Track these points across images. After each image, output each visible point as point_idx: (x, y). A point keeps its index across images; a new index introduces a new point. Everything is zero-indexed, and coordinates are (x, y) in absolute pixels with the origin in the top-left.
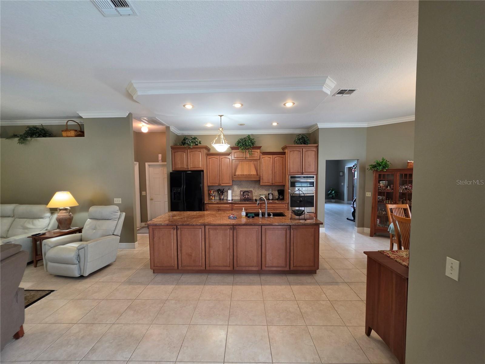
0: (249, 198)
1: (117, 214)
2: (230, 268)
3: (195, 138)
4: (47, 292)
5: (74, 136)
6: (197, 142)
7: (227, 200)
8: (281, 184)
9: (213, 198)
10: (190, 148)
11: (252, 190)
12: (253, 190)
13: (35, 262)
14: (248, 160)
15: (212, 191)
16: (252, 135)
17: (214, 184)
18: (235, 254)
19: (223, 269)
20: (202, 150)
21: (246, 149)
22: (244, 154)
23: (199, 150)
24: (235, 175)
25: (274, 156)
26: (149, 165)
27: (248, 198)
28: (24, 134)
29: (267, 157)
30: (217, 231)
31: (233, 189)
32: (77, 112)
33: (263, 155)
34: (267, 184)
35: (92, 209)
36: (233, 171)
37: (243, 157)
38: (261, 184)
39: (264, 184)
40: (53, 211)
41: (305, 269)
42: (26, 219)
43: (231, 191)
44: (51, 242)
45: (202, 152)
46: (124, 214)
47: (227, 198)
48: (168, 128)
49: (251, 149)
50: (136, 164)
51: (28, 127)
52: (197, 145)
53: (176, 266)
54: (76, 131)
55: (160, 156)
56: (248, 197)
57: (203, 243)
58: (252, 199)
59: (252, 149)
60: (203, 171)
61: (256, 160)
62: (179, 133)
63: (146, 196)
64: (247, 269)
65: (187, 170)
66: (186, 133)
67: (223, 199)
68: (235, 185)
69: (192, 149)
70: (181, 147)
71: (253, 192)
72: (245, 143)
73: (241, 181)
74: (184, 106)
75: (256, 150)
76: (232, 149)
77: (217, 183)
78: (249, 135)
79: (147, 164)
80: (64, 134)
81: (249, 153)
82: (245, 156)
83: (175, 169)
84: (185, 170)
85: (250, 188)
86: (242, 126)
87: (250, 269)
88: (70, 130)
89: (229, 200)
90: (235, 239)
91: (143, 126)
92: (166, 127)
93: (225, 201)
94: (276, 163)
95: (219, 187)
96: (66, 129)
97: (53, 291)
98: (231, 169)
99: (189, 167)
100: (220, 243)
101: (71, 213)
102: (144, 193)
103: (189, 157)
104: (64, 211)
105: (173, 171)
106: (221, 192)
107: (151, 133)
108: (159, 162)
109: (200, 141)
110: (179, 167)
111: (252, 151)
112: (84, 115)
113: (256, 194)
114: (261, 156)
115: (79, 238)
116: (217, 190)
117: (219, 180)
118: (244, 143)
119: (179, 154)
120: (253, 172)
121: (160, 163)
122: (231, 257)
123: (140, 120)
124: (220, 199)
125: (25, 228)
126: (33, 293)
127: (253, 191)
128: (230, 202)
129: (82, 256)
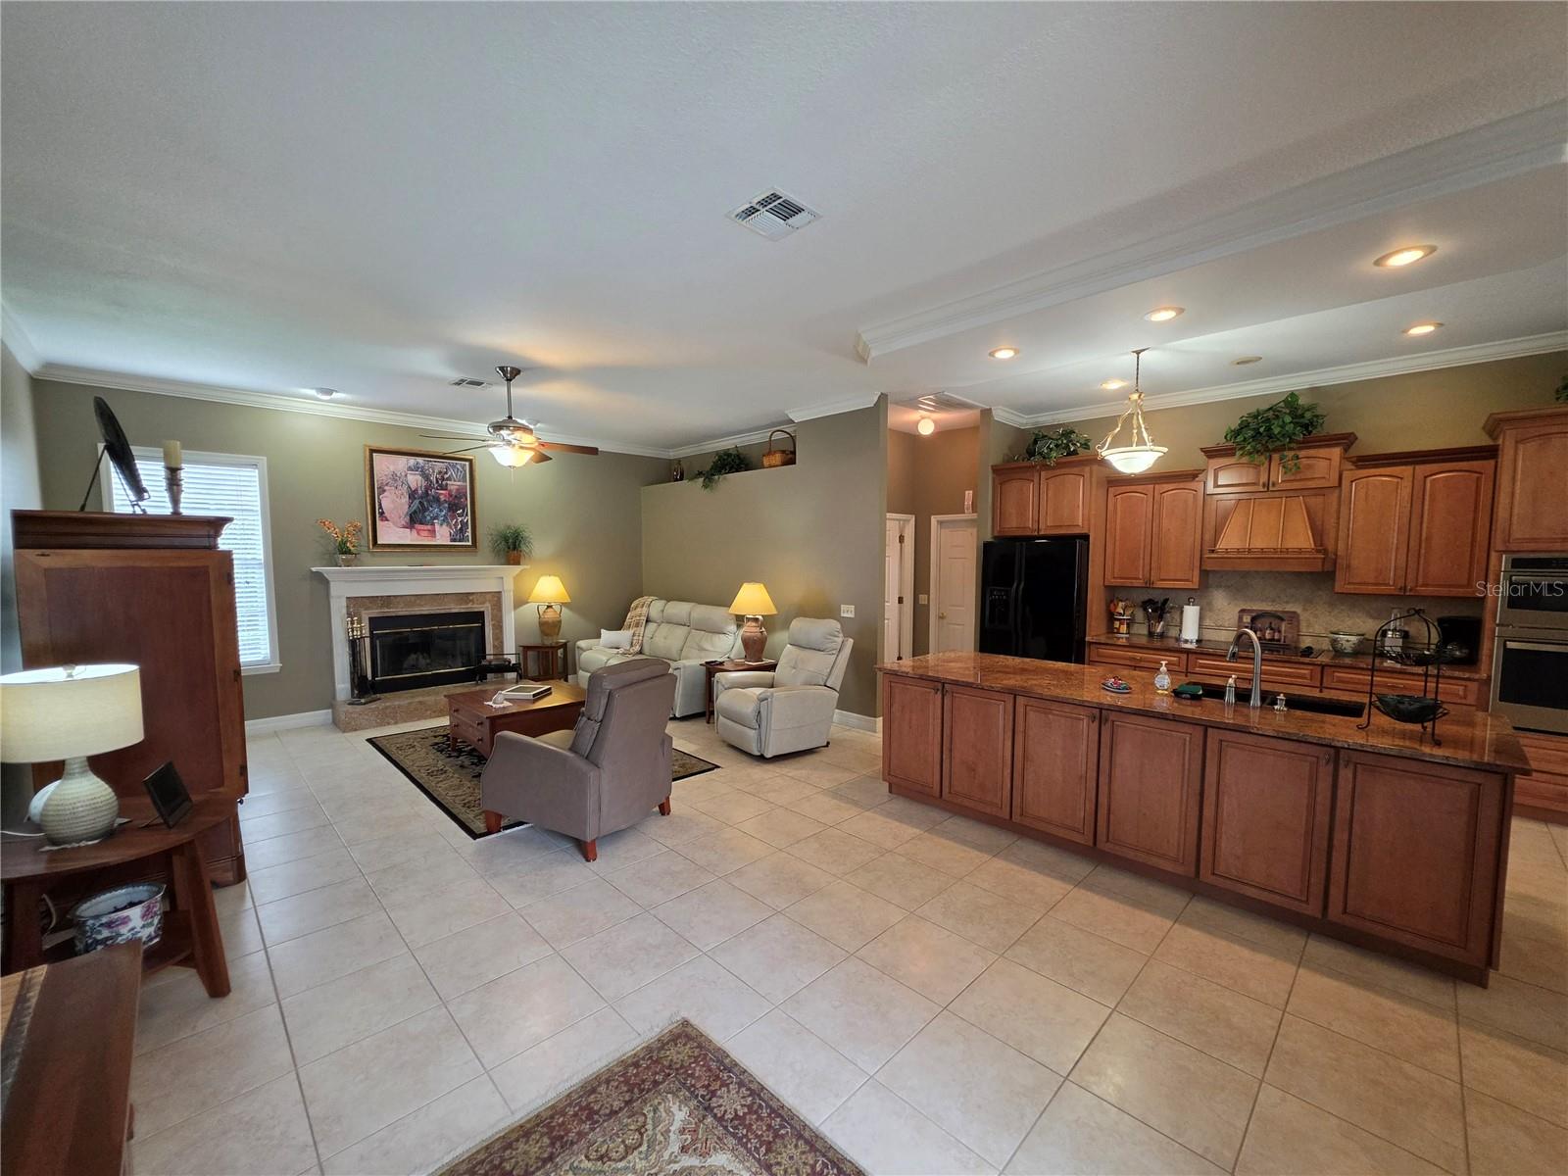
0: (1279, 640)
1: (836, 639)
2: (1085, 839)
3: (1068, 433)
4: (711, 766)
5: (780, 463)
6: (1074, 444)
7: (1178, 639)
8: (1460, 592)
9: (1124, 628)
10: (1046, 467)
11: (1299, 611)
12: (1305, 610)
13: (707, 713)
14: (1277, 494)
15: (1121, 604)
16: (1314, 391)
17: (1128, 583)
18: (1103, 800)
19: (1061, 833)
20: (1087, 469)
21: (1267, 449)
22: (1259, 472)
23: (1075, 470)
24: (1213, 551)
25: (1422, 470)
26: (940, 523)
27: (1272, 640)
28: (711, 469)
29: (1380, 479)
30: (1050, 716)
31: (1210, 604)
32: (786, 412)
33: (1359, 468)
34: (1371, 589)
35: (797, 624)
36: (1208, 537)
37: (1254, 484)
38: (1338, 588)
39: (1351, 588)
40: (740, 620)
41: (1405, 938)
42: (703, 632)
43: (1197, 608)
44: (726, 679)
45: (1087, 475)
46: (851, 641)
47: (1181, 631)
48: (986, 413)
49: (1290, 449)
50: (909, 521)
51: (717, 453)
52: (1075, 453)
53: (937, 787)
54: (783, 452)
55: (969, 494)
56: (1276, 637)
57: (1009, 744)
58: (1293, 645)
59: (1300, 449)
60: (1086, 537)
61: (1320, 491)
62: (1024, 421)
63: (928, 606)
64: (1141, 858)
65: (1036, 533)
66: (1046, 419)
67: (1162, 635)
68: (1219, 586)
69: (1053, 468)
70: (1026, 463)
71: (1301, 618)
72: (1269, 429)
73: (1245, 575)
74: (992, 354)
75: (1323, 452)
76: (1209, 457)
77: (1141, 577)
78: (1292, 394)
79: (934, 519)
80: (766, 461)
81: (1284, 467)
82: (1263, 479)
83: (1000, 532)
84: (1029, 534)
85: (1287, 602)
86: (1247, 365)
87: (1154, 861)
88: (775, 452)
89: (1186, 641)
90: (1105, 752)
91: (923, 418)
92: (981, 411)
93: (1172, 643)
94: (1432, 500)
95: (1151, 591)
96: (769, 448)
97: (718, 767)
98: (1199, 531)
99: (1042, 526)
100: (1056, 755)
101: (763, 629)
102: (923, 599)
103: (1044, 496)
104: (754, 624)
105: (995, 537)
106: (1160, 608)
107: (944, 434)
108: (964, 513)
109: (1088, 440)
110: (1013, 525)
111: (1298, 458)
112: (798, 416)
113: (1318, 629)
114: (1345, 474)
115: (769, 681)
116: (1143, 602)
117: (1147, 568)
118: (1262, 430)
119: (1013, 489)
120: (1301, 539)
121: (968, 515)
122: (1090, 806)
123: (913, 403)
124: (1151, 634)
125: (701, 649)
126: (694, 761)
127: (1304, 616)
128: (1193, 646)
129: (764, 714)
